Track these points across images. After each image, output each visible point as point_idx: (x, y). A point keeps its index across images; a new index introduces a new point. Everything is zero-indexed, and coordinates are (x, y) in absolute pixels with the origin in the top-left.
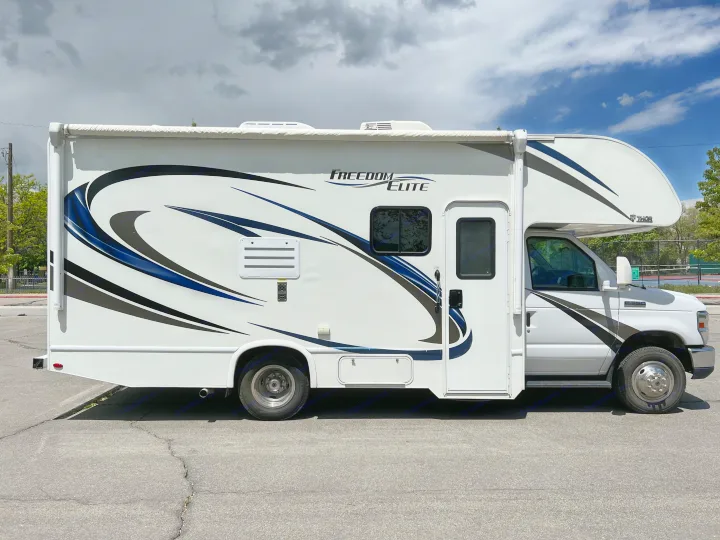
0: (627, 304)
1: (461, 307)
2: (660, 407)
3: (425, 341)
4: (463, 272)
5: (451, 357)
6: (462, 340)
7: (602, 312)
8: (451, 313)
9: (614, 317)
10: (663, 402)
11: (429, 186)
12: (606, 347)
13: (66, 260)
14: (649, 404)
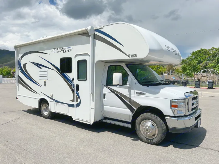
0: (137, 93)
1: (78, 90)
2: (151, 141)
3: (71, 101)
4: (79, 78)
5: (76, 107)
6: (79, 101)
7: (128, 96)
8: (76, 92)
9: (132, 98)
10: (153, 139)
11: (72, 50)
12: (129, 110)
13: (19, 75)
14: (146, 138)
